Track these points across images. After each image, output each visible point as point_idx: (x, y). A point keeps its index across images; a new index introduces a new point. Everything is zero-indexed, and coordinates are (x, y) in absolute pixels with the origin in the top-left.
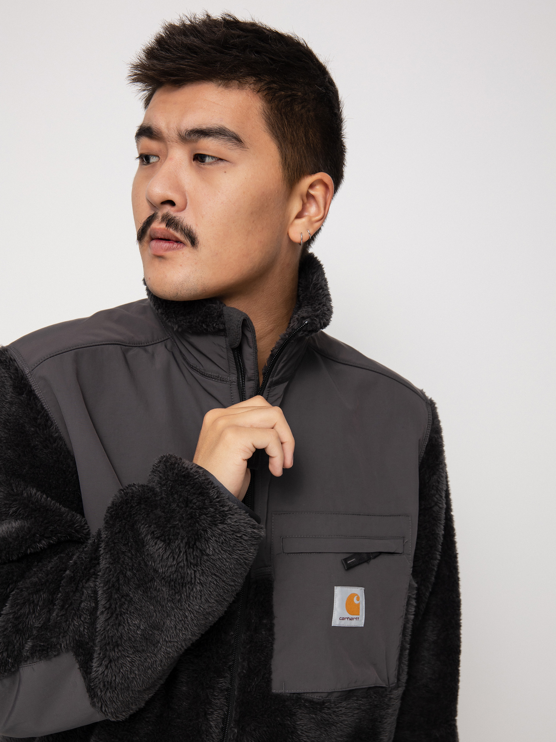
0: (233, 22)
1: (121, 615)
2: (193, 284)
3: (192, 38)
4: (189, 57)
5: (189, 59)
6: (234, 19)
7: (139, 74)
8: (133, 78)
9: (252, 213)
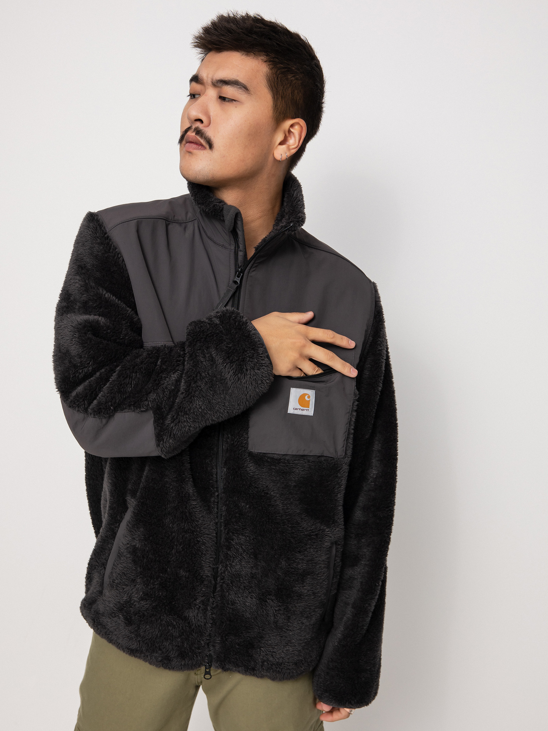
0: (260, 19)
1: (194, 397)
2: (206, 172)
3: (232, 24)
4: (227, 35)
5: (227, 36)
6: (261, 17)
7: (198, 43)
8: (194, 44)
9: (249, 135)
